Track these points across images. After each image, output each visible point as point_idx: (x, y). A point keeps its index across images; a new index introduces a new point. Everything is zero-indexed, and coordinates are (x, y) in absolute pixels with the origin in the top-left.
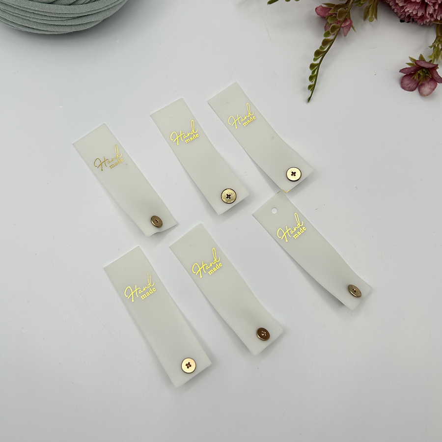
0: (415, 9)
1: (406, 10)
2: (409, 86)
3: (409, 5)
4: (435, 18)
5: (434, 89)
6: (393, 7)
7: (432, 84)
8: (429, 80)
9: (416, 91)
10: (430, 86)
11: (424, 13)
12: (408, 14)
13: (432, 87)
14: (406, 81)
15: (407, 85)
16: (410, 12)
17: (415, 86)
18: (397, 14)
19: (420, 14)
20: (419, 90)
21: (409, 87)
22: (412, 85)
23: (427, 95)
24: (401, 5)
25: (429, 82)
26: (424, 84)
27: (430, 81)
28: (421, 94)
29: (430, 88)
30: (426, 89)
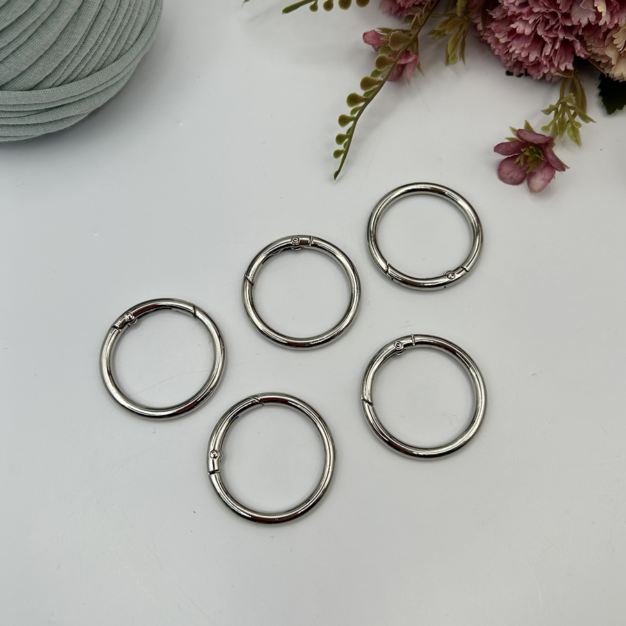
0: (524, 48)
1: (511, 51)
2: (510, 175)
3: (515, 42)
4: (556, 65)
5: (549, 181)
6: (493, 46)
7: (546, 173)
8: (542, 166)
9: (524, 185)
10: (543, 176)
11: (538, 56)
12: (514, 57)
13: (547, 177)
14: (506, 169)
15: (508, 174)
16: (517, 52)
17: (520, 176)
18: (498, 57)
19: (532, 58)
20: (529, 183)
21: (511, 178)
22: (516, 175)
23: (540, 191)
24: (502, 41)
25: (542, 170)
26: (535, 173)
27: (544, 167)
28: (532, 190)
29: (544, 179)
30: (538, 181)
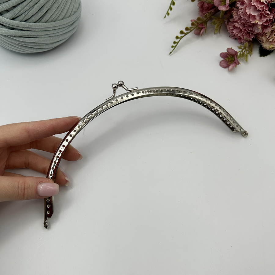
0: (237, 32)
3: (235, 29)
6: (228, 30)
8: (233, 63)
20: (228, 68)
22: (225, 65)
24: (231, 29)
29: (232, 66)
